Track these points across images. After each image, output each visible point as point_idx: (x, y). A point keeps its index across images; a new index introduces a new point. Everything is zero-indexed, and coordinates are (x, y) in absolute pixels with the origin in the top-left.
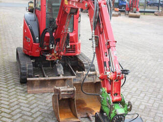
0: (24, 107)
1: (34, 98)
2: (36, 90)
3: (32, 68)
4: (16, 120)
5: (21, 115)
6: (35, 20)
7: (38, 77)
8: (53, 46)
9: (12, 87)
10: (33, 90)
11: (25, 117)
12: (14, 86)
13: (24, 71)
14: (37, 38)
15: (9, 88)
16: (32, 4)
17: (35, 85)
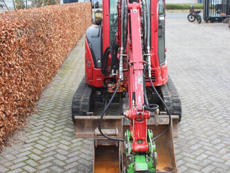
0: (61, 154)
1: (80, 143)
2: (87, 133)
3: (87, 103)
4: (41, 170)
5: (51, 164)
6: (99, 36)
7: (91, 115)
8: (115, 72)
9: (61, 127)
10: (84, 133)
11: (54, 168)
12: (63, 127)
13: (76, 107)
14: (99, 61)
15: (57, 129)
16: (100, 14)
17: (86, 126)
